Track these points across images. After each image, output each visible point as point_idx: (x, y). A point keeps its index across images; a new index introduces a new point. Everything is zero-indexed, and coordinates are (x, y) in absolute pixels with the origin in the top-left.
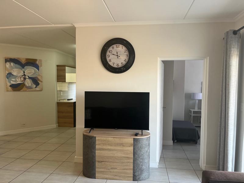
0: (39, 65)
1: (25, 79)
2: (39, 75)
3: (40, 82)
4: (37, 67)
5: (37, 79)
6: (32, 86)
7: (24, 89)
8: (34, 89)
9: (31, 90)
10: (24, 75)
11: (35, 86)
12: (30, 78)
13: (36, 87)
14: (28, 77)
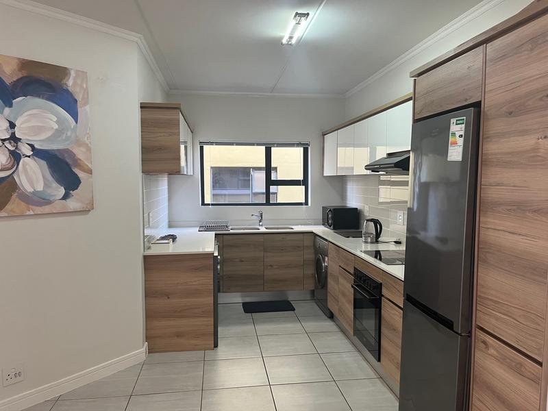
0: (79, 98)
1: (16, 156)
2: (79, 143)
3: (81, 174)
4: (70, 104)
5: (69, 161)
6: (49, 191)
7: (14, 204)
8: (58, 206)
9: (46, 209)
10: (14, 139)
11: (62, 191)
12: (37, 153)
13: (66, 197)
14: (32, 146)
